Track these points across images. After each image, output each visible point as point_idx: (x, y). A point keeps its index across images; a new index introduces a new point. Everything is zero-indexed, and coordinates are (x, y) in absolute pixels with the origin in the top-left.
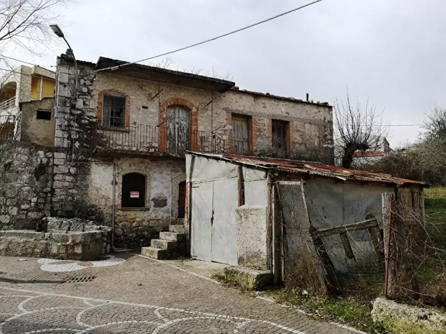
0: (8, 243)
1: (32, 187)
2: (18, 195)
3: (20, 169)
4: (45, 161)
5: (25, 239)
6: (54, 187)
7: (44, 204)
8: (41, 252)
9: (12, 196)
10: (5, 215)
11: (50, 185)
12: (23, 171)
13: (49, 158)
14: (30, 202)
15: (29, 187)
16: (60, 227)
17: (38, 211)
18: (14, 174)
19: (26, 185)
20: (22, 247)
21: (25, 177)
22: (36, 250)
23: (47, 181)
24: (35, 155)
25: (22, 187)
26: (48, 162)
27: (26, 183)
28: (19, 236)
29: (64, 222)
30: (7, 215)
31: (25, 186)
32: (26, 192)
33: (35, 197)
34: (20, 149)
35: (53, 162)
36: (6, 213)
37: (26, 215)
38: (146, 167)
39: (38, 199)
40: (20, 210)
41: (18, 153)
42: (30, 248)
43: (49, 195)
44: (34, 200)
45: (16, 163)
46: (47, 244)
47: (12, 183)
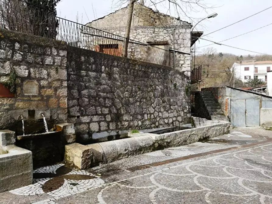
1: (186, 100)
2: (182, 104)
3: (180, 88)
10: (180, 116)
12: (181, 90)
13: (188, 83)
18: (178, 91)
21: (183, 93)
24: (184, 80)
32: (185, 103)
34: (178, 76)
37: (187, 116)
44: (187, 107)
45: (178, 84)
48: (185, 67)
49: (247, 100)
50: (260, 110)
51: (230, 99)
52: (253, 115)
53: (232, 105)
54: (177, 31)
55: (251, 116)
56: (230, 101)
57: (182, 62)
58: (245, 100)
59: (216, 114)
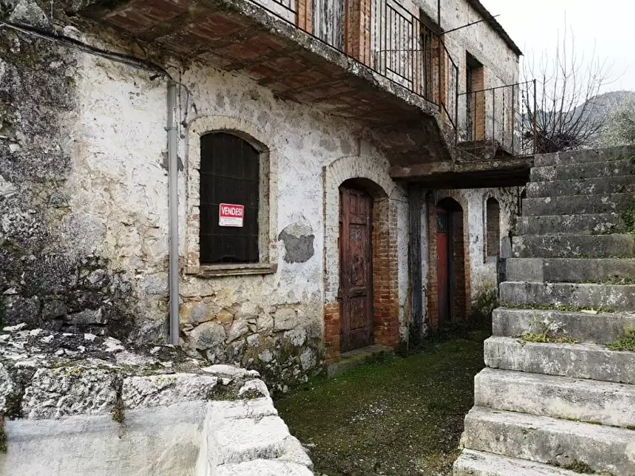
59: (554, 327)
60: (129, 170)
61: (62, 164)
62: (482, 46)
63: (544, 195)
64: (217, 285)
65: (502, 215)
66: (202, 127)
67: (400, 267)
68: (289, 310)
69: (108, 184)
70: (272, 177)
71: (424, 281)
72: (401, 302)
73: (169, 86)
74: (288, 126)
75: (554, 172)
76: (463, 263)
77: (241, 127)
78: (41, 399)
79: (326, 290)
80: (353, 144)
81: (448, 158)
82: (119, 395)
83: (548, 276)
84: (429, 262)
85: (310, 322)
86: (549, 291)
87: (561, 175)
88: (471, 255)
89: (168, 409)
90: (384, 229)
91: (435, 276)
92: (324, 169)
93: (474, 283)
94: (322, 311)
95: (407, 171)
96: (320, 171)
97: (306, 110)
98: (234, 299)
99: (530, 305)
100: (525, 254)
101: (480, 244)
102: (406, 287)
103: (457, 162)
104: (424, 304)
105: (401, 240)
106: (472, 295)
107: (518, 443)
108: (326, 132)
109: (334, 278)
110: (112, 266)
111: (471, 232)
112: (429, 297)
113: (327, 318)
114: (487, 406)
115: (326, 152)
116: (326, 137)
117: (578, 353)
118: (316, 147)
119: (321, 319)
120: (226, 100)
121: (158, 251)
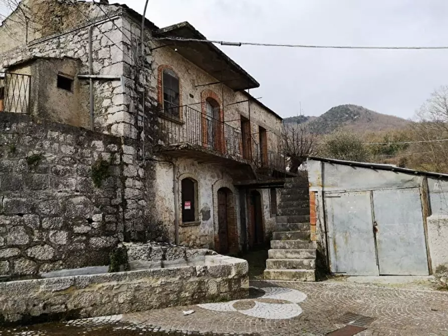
0: (133, 290)
1: (90, 198)
2: (64, 210)
3: (60, 167)
4: (106, 157)
5: (162, 280)
6: (125, 198)
7: (116, 223)
8: (192, 296)
9: (53, 212)
10: (43, 245)
11: (120, 194)
12: (69, 171)
13: (113, 153)
14: (90, 221)
15: (83, 198)
16: (149, 256)
17: (107, 235)
18: (50, 174)
19: (78, 193)
20: (160, 293)
21: (74, 181)
22: (183, 294)
23: (115, 188)
24: (89, 146)
25: (70, 197)
26: (113, 159)
27: (77, 191)
28: (153, 276)
29: (154, 248)
30: (46, 246)
31: (77, 195)
32: (81, 206)
33: (99, 213)
34: (55, 134)
35: (121, 159)
36: (45, 243)
37: (87, 242)
38: (195, 171)
39: (104, 216)
40: (72, 235)
41: (53, 140)
42: (172, 292)
43: (121, 209)
44: (97, 218)
45: (50, 157)
46: (200, 283)
47: (48, 191)
48: (113, 114)
49: (375, 194)
50: (425, 224)
51: (320, 194)
52: (402, 239)
53: (328, 208)
54: (96, 32)
55: (394, 242)
56: (320, 199)
57: (106, 103)
58: (372, 194)
59: (289, 236)
60: (166, 195)
61: (154, 195)
62: (265, 121)
63: (288, 194)
64: (186, 229)
65: (277, 195)
66: (181, 178)
67: (238, 221)
68: (204, 238)
69: (162, 199)
70: (199, 191)
71: (247, 226)
72: (239, 235)
73: (174, 167)
74: (201, 172)
75: (292, 185)
76: (262, 218)
77: (191, 176)
78: (169, 255)
79: (215, 230)
80: (220, 174)
81: (255, 178)
82: (185, 255)
83: (289, 221)
84: (248, 218)
85: (210, 242)
86: (288, 226)
87: (293, 186)
88: (265, 214)
89: (197, 258)
90: (231, 206)
91: (250, 224)
92: (212, 186)
93: (266, 226)
94: (213, 238)
95: (239, 183)
96: (211, 186)
97: (206, 166)
98: (190, 233)
99: (283, 230)
100: (282, 215)
101: (268, 209)
102: (240, 228)
103: (259, 180)
104: (247, 235)
105: (238, 209)
106: (266, 232)
107: (279, 265)
108: (212, 172)
109: (217, 226)
110: (164, 224)
111: (264, 203)
112: (249, 233)
113: (215, 241)
114: (272, 258)
115: (213, 179)
116: (212, 174)
117: (295, 242)
118: (210, 178)
119: (213, 241)
120: (186, 168)
121: (173, 219)
